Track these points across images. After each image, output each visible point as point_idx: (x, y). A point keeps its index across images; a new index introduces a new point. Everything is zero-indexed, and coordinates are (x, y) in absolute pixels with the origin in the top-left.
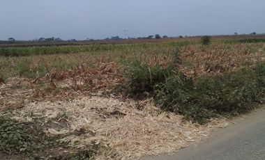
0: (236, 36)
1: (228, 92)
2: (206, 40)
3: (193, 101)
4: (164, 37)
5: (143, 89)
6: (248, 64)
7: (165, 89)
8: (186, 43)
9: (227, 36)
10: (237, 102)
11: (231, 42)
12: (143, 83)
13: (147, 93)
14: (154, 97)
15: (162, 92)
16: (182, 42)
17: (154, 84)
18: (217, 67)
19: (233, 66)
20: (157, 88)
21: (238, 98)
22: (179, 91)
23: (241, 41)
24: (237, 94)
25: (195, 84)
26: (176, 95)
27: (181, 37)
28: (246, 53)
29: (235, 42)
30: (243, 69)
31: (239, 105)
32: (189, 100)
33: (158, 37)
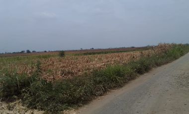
0: (82, 50)
1: (75, 90)
2: (62, 54)
3: (52, 99)
4: (33, 51)
5: (12, 93)
6: (88, 69)
7: (30, 92)
8: (49, 56)
9: (76, 51)
10: (81, 97)
11: (78, 55)
12: (12, 89)
13: (16, 97)
14: (22, 99)
15: (28, 95)
16: (46, 55)
17: (21, 89)
18: (69, 73)
19: (79, 71)
20: (24, 92)
21: (82, 94)
22: (41, 92)
23: (85, 54)
24: (81, 91)
25: (54, 86)
26: (39, 96)
27: (45, 51)
28: (87, 62)
29: (81, 55)
30: (86, 73)
31: (82, 98)
32: (49, 99)
33: (28, 52)
